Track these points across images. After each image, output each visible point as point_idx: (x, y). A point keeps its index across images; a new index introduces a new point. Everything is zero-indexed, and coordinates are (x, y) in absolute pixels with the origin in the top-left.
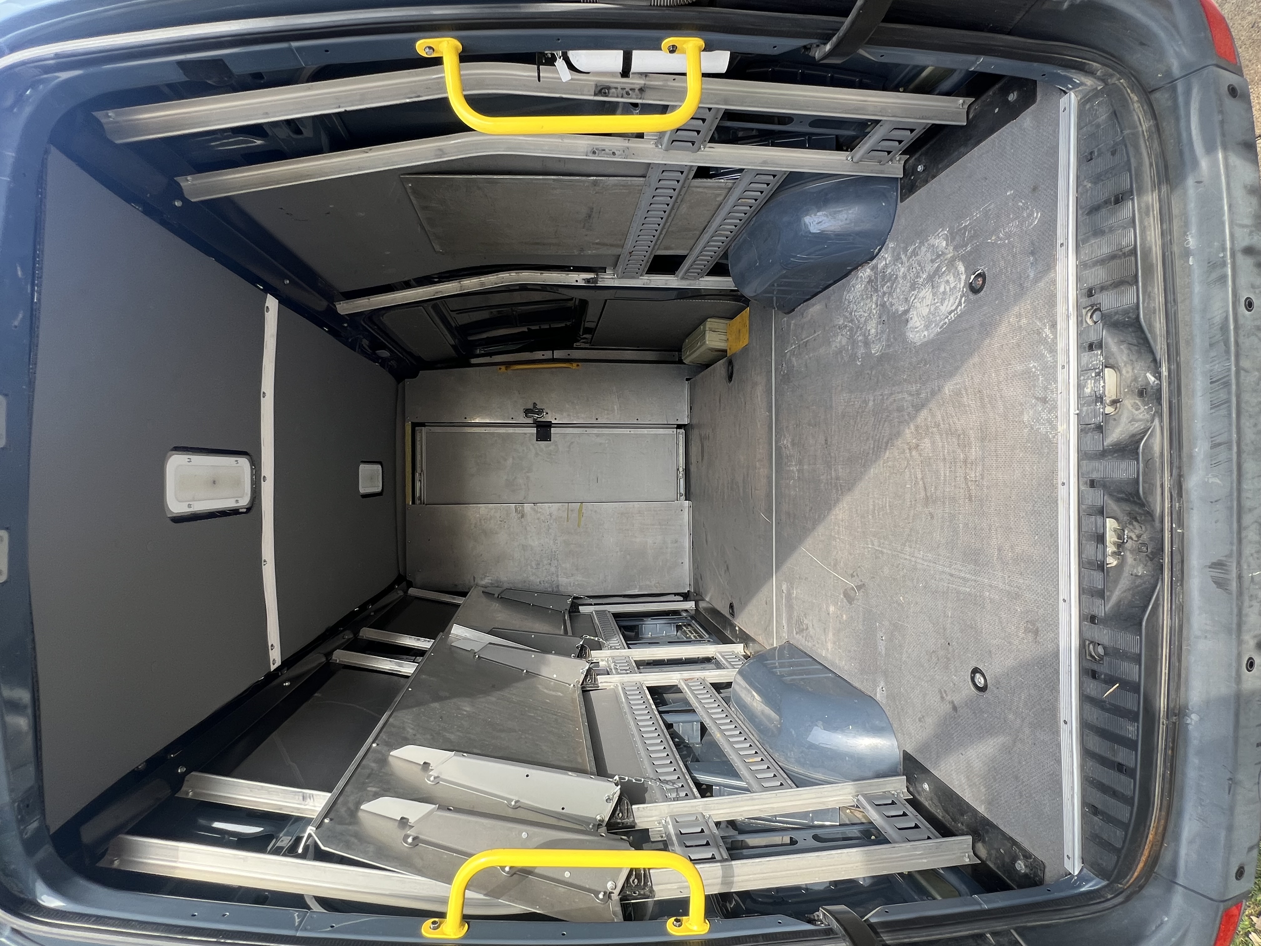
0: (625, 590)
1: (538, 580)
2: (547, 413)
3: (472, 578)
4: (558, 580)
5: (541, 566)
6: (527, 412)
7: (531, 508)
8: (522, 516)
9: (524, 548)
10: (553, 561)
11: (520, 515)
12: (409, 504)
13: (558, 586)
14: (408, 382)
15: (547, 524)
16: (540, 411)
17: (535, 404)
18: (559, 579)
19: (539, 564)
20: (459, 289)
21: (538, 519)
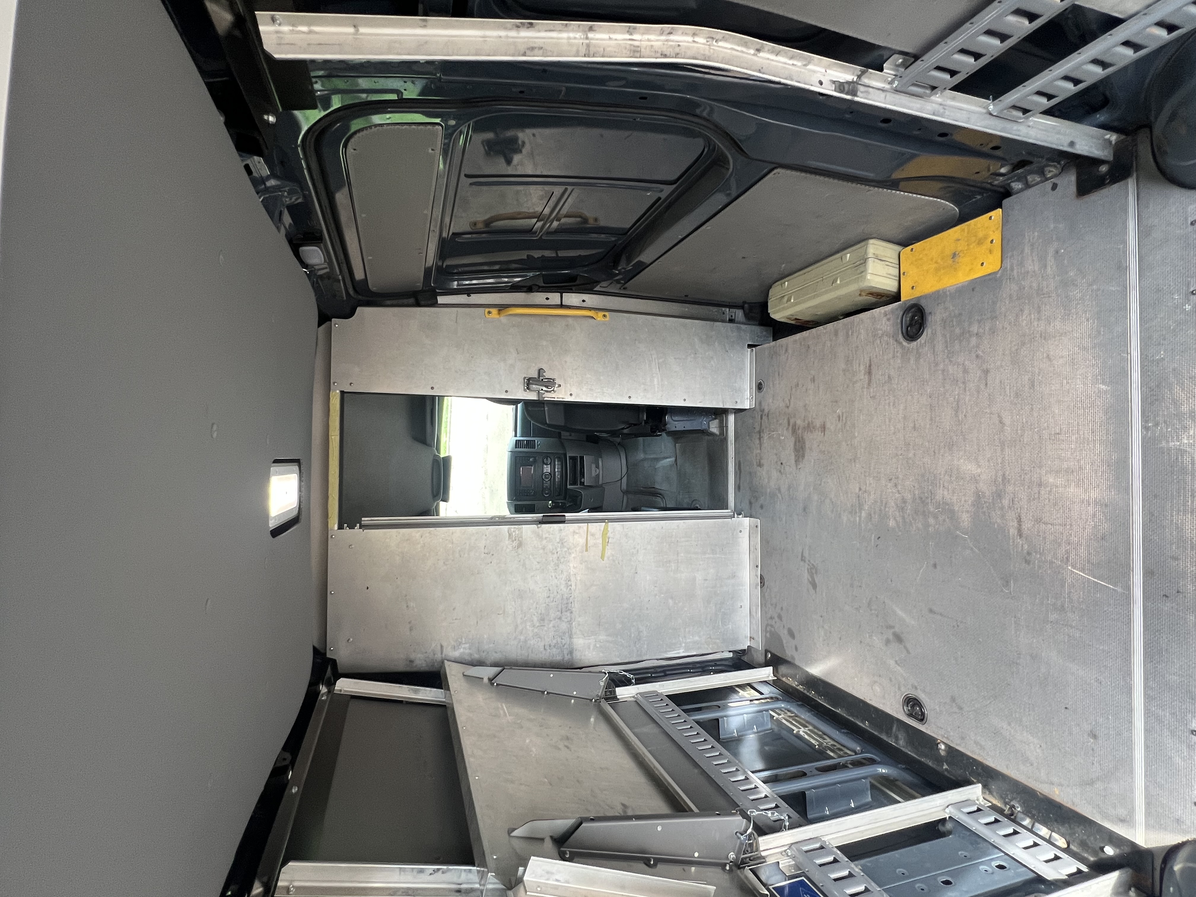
0: (666, 652)
1: (541, 644)
2: (560, 386)
3: (439, 647)
4: (571, 644)
5: (546, 622)
6: (529, 383)
7: (533, 532)
8: (520, 545)
9: (521, 595)
10: (564, 613)
11: (515, 544)
12: (332, 530)
13: (571, 653)
14: (337, 323)
15: (555, 556)
16: (550, 383)
17: (540, 371)
18: (575, 641)
19: (543, 620)
20: (583, 50)
21: (544, 548)
